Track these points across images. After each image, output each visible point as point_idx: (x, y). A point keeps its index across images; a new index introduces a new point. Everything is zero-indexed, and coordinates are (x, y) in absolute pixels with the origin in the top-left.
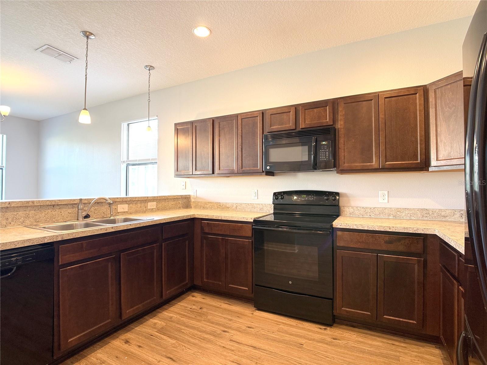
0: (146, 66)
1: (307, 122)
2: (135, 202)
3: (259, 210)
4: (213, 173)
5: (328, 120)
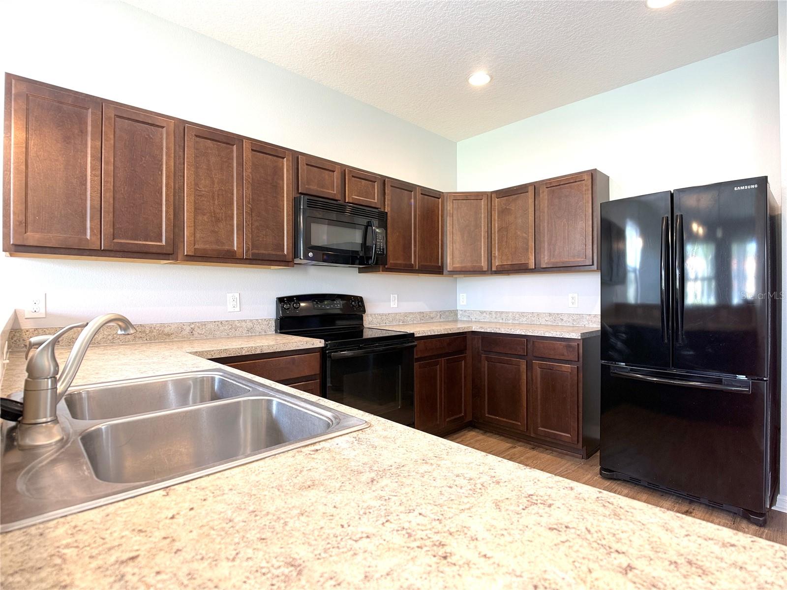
1: (354, 195)
3: (245, 332)
5: (376, 201)
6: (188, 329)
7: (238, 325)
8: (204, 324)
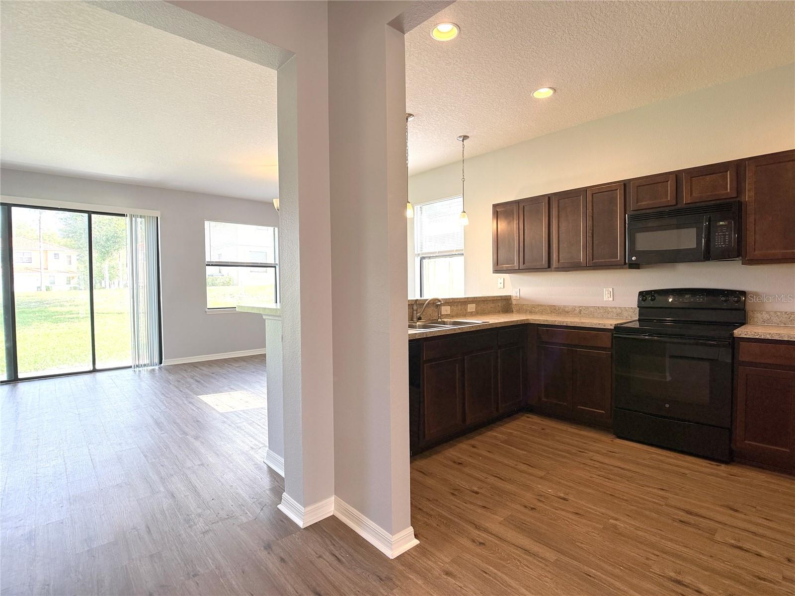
0: (460, 137)
1: (694, 195)
2: (456, 303)
3: (615, 315)
4: (549, 267)
5: (729, 190)
6: (578, 310)
7: (610, 310)
8: (587, 308)
